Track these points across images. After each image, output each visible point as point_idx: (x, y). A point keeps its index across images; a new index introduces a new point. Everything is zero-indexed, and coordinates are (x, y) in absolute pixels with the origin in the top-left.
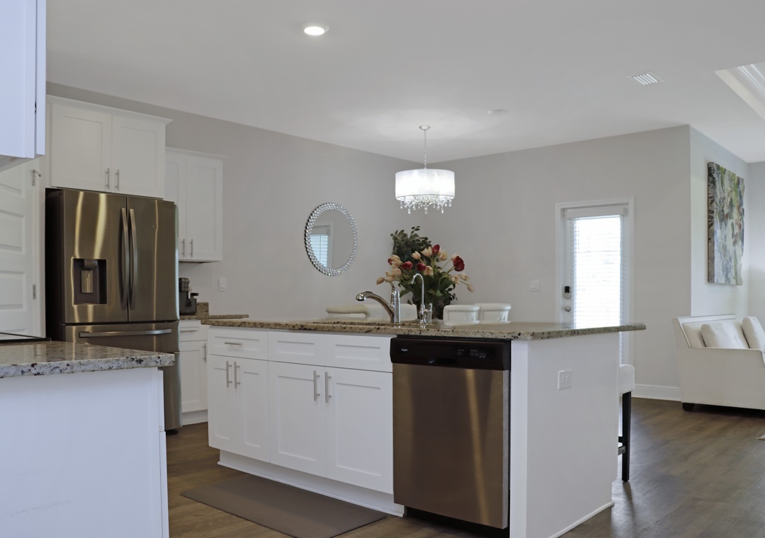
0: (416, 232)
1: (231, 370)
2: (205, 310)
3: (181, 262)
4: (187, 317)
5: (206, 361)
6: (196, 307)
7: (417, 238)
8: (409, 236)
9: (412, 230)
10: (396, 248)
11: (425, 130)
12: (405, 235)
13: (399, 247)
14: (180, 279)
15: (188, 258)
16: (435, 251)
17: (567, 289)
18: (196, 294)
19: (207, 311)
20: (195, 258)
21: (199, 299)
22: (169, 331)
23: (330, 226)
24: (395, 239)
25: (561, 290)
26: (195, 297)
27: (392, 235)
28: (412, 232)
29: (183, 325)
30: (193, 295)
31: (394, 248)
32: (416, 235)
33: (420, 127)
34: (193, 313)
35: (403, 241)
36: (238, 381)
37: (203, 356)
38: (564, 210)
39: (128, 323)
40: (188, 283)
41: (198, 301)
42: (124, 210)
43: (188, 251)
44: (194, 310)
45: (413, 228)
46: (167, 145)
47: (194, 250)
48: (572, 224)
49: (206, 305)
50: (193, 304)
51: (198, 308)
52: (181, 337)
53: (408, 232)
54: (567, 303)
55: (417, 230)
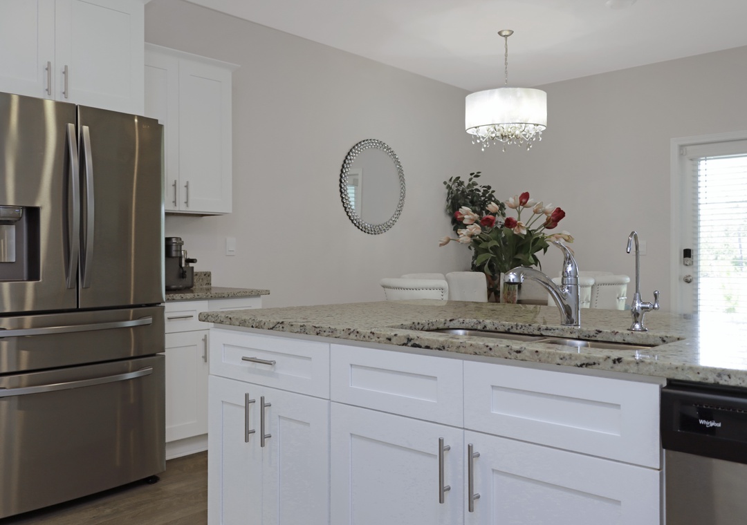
0: (475, 180)
1: (255, 410)
2: (205, 282)
3: (167, 214)
4: (177, 296)
5: (206, 361)
6: (193, 279)
7: (475, 187)
8: (466, 184)
9: (471, 177)
10: (450, 201)
11: (506, 36)
12: (461, 183)
13: (453, 199)
14: (168, 240)
15: (181, 208)
16: (524, 201)
17: (687, 253)
18: (193, 261)
19: (209, 284)
20: (193, 209)
21: (197, 268)
22: (149, 320)
23: (357, 175)
24: (449, 187)
25: (677, 255)
26: (191, 265)
27: (445, 183)
28: (470, 180)
29: (172, 308)
30: (188, 261)
31: (448, 200)
32: (475, 184)
33: (500, 33)
34: (188, 289)
35: (458, 190)
36: (266, 433)
37: (202, 354)
38: (682, 147)
39: (78, 310)
40: (181, 244)
41: (195, 270)
42: (71, 126)
43: (181, 198)
44: (190, 284)
45: (471, 174)
46: (146, 40)
47: (191, 198)
48: (696, 165)
49: (208, 275)
50: (188, 274)
51: (195, 281)
52: (169, 327)
53: (465, 179)
54: (687, 271)
55: (477, 176)
